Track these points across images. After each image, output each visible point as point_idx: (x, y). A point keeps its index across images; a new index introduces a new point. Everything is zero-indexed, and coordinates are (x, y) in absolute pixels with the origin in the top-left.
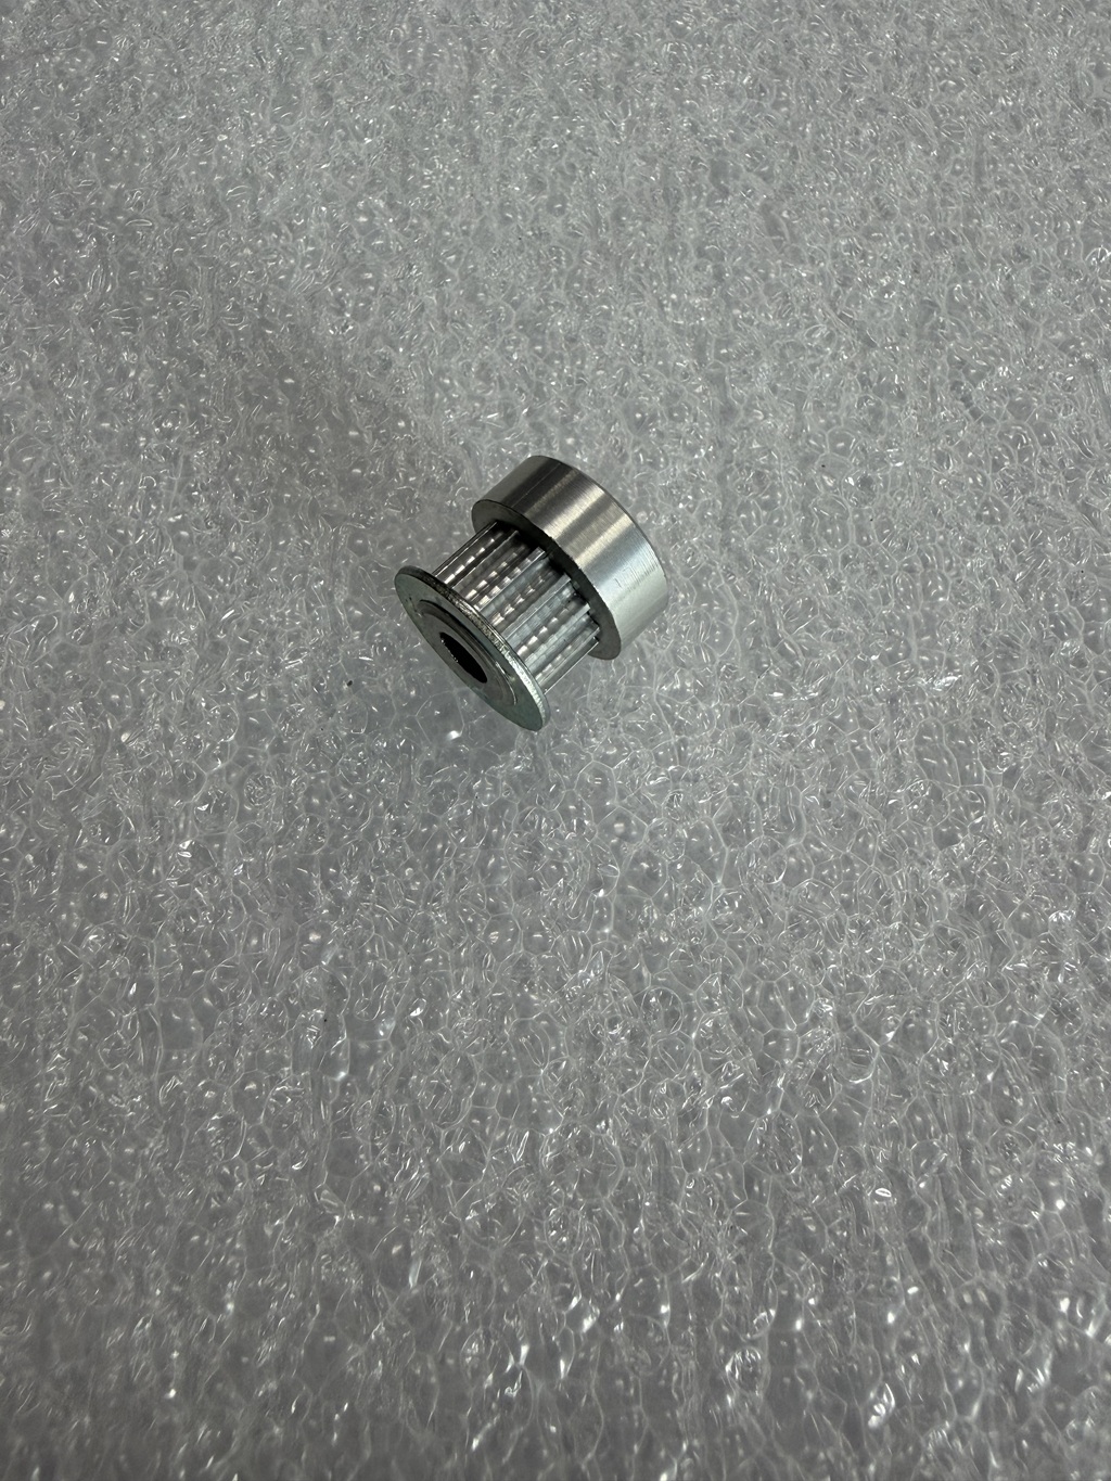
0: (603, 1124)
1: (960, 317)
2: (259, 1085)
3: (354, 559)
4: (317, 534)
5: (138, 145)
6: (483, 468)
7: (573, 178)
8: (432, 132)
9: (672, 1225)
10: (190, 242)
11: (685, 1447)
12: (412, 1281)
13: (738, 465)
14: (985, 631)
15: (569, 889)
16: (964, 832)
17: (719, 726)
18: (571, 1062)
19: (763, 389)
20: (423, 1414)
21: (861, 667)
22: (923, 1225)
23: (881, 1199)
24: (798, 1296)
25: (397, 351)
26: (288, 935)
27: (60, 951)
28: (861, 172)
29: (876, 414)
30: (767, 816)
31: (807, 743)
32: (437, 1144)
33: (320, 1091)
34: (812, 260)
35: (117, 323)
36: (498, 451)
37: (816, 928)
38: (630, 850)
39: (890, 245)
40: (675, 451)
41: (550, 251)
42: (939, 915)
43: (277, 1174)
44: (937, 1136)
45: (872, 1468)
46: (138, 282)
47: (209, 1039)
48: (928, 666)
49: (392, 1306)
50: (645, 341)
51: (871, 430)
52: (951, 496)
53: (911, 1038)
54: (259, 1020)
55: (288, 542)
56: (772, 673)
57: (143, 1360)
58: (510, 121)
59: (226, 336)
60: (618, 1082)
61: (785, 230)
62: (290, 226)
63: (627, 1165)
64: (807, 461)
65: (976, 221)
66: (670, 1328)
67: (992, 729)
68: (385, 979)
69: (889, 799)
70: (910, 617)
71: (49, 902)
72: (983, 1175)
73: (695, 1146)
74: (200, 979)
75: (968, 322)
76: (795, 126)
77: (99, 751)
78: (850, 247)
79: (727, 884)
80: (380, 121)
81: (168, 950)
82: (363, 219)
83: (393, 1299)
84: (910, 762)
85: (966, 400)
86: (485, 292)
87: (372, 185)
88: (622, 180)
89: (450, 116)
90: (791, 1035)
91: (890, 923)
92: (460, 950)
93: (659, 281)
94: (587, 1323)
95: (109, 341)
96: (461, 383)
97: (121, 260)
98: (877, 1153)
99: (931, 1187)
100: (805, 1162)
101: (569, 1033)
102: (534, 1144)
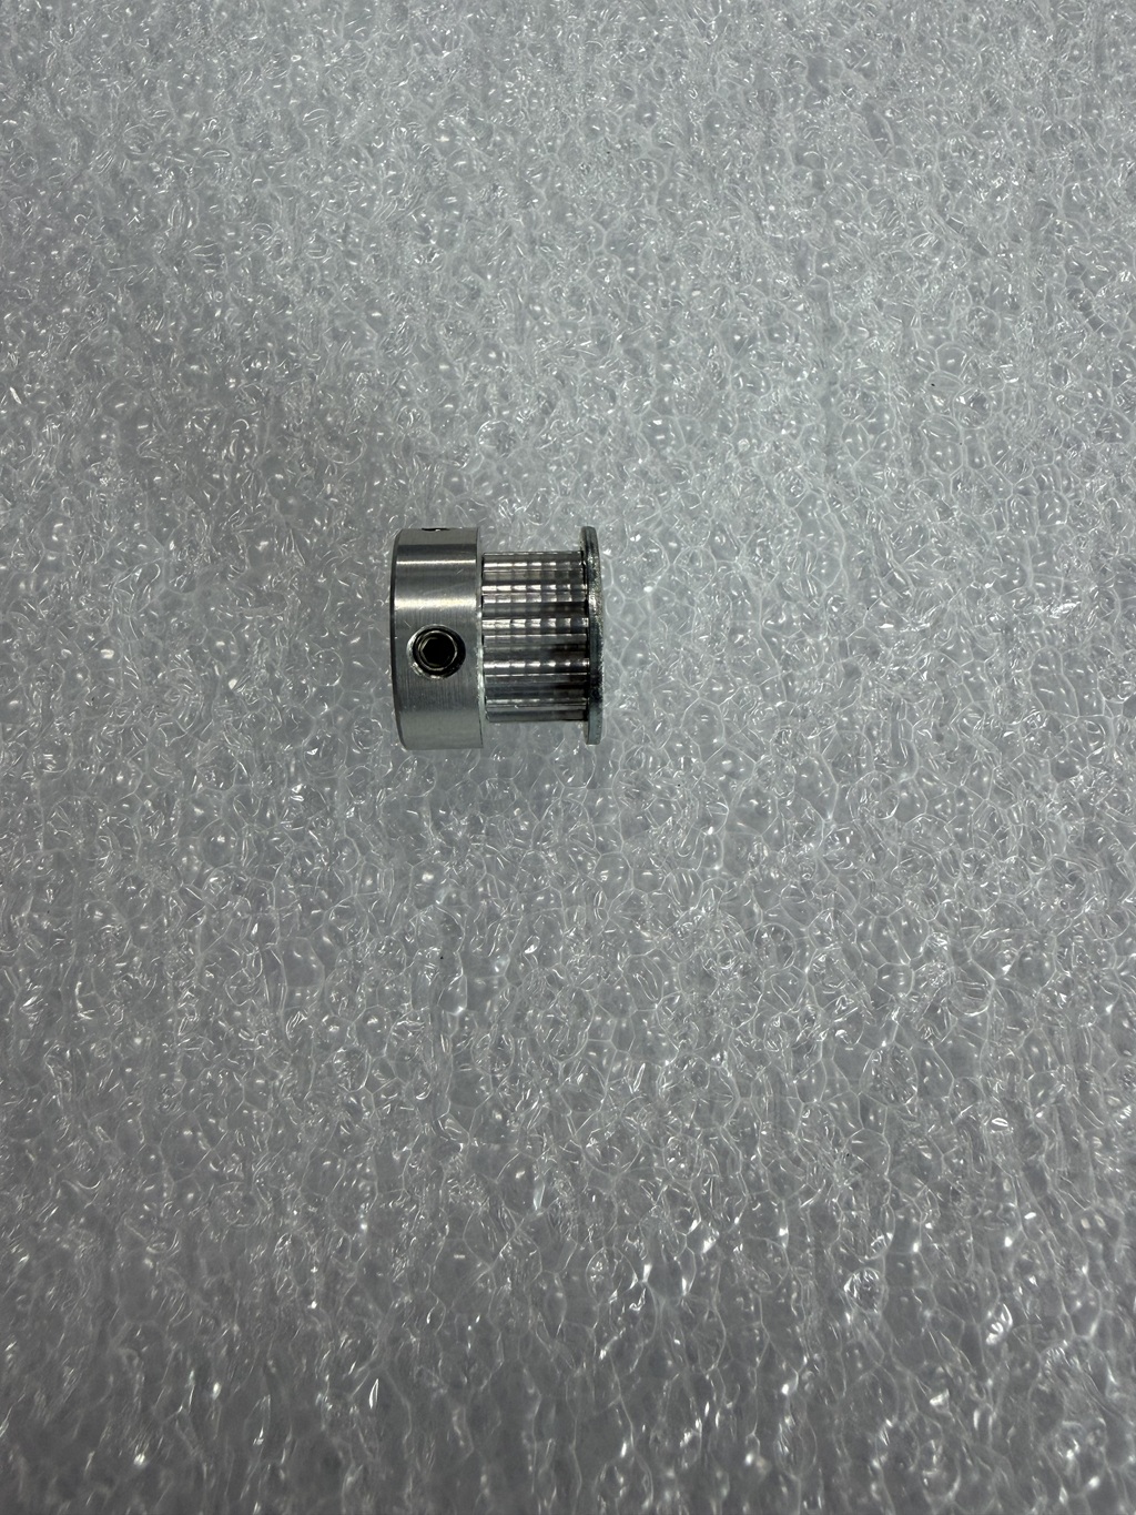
0: (718, 1056)
1: (1077, 217)
2: (380, 1019)
3: (451, 499)
4: (412, 473)
5: (210, 69)
6: (578, 398)
7: (662, 85)
8: (514, 41)
9: (788, 1153)
10: (269, 171)
11: (805, 1360)
12: (536, 1203)
13: (842, 387)
14: (1105, 555)
15: (678, 828)
16: (1083, 763)
17: (828, 660)
18: (685, 997)
19: (868, 304)
20: (552, 1329)
21: (975, 595)
22: (1041, 1153)
23: (997, 1128)
24: (914, 1220)
25: (486, 278)
26: (401, 875)
27: (183, 892)
28: (971, 63)
29: (989, 327)
30: (878, 751)
31: (918, 676)
32: (556, 1075)
33: (440, 1028)
34: (918, 162)
35: (199, 261)
36: (593, 381)
37: (929, 863)
38: (739, 788)
39: (1001, 142)
40: (777, 374)
41: (641, 165)
42: (1056, 849)
43: (402, 1104)
44: (1054, 1068)
45: (990, 1382)
46: (219, 217)
47: (330, 977)
48: (1045, 593)
49: (518, 1228)
50: (742, 256)
51: (983, 344)
52: (1069, 413)
53: (1028, 971)
54: (376, 957)
55: (382, 482)
56: (882, 604)
57: (284, 1275)
58: (593, 24)
59: (310, 270)
60: (732, 1016)
61: (888, 130)
62: (370, 149)
63: (742, 1095)
64: (914, 381)
65: (1095, 112)
66: (788, 1250)
67: (1112, 657)
68: (498, 917)
69: (1004, 731)
70: (1026, 542)
71: (169, 846)
72: (1102, 1106)
73: (810, 1078)
74: (318, 918)
75: (1087, 224)
76: (898, 14)
77: (209, 697)
78: (960, 148)
79: (836, 819)
80: (457, 31)
81: (287, 892)
82: (444, 139)
83: (519, 1220)
84: (1026, 693)
85: (1085, 308)
86: (574, 211)
87: (452, 102)
88: (714, 82)
89: (531, 23)
90: (904, 969)
91: (1005, 856)
92: (572, 888)
93: (756, 192)
94: (707, 1245)
95: (192, 280)
96: (552, 310)
97: (200, 193)
98: (993, 1084)
99: (1049, 1117)
100: (921, 1093)
101: (681, 968)
102: (650, 1076)
